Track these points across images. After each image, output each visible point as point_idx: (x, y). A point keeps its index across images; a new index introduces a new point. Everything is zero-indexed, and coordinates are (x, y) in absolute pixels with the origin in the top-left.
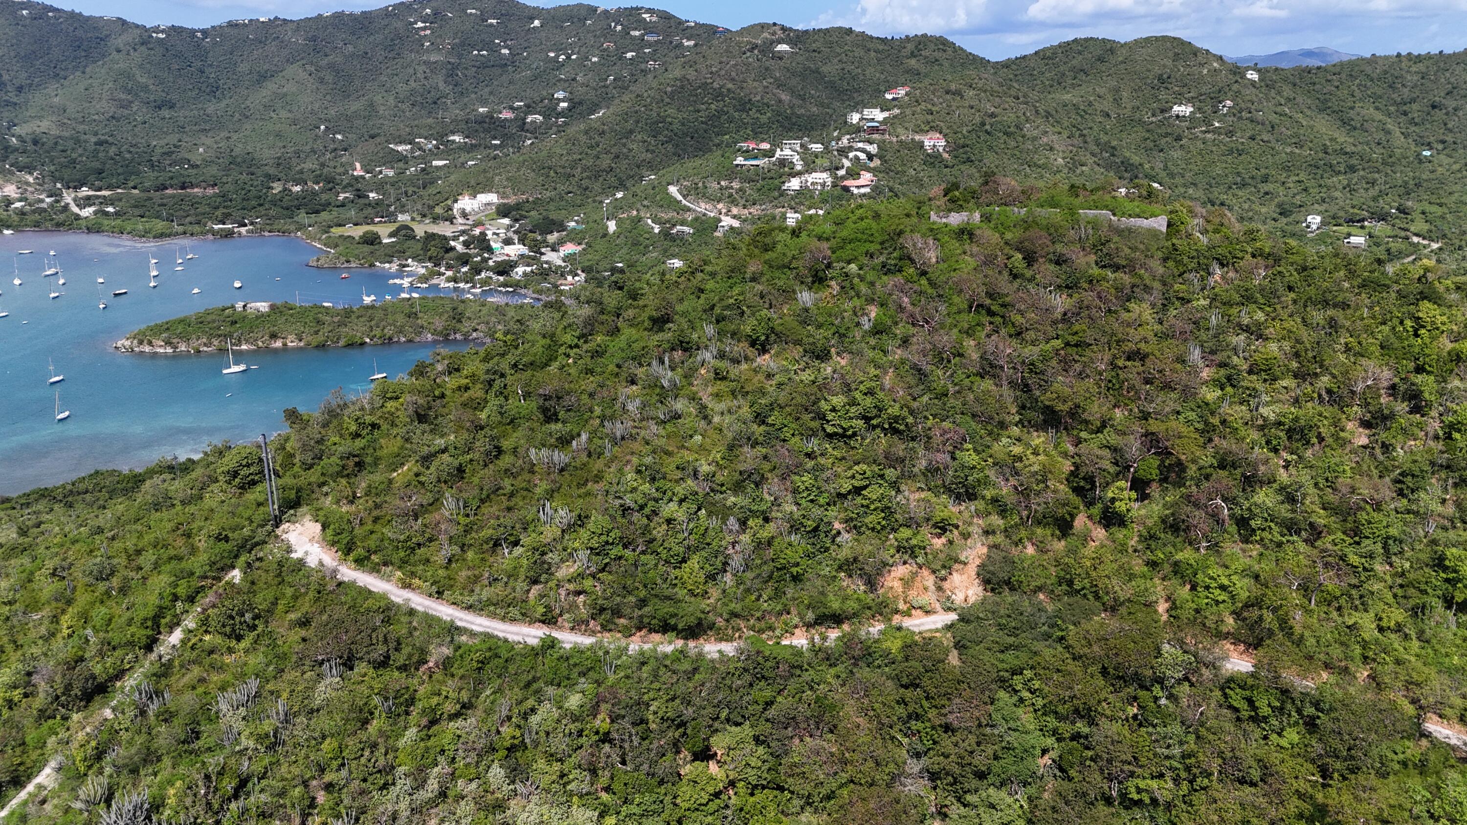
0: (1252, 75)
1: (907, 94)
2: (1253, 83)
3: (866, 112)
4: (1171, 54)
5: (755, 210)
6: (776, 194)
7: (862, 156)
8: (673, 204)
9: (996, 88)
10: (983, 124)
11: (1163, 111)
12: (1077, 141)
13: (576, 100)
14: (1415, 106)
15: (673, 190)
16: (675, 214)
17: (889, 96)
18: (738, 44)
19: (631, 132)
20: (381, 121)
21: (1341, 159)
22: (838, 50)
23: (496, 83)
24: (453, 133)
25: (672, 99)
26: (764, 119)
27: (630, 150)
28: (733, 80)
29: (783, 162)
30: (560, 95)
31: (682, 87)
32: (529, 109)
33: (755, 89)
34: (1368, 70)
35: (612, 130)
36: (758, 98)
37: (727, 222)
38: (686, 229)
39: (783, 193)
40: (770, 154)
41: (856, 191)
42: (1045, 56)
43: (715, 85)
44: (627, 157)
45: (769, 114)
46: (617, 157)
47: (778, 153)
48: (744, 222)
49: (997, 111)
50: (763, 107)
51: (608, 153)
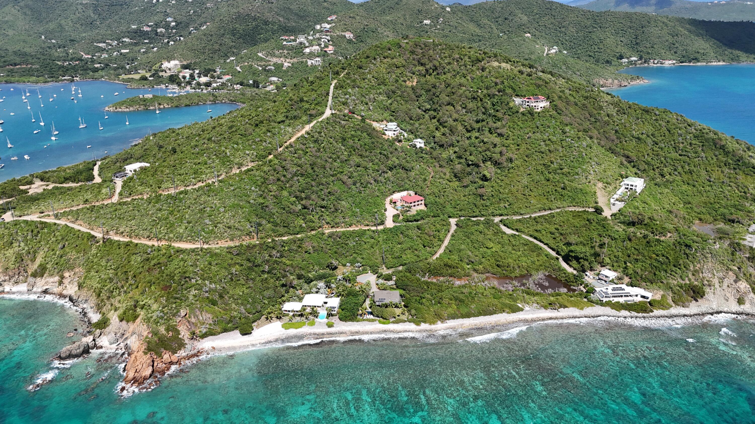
0: (448, 9)
1: (336, 18)
2: (448, 12)
3: (323, 25)
4: (421, 2)
5: (295, 60)
6: (302, 54)
8: (262, 59)
10: (364, 28)
11: (421, 22)
12: (396, 34)
13: (178, 21)
14: (500, 19)
15: (260, 54)
16: (265, 63)
17: (329, 19)
19: (224, 34)
21: (477, 37)
24: (124, 37)
25: (236, 21)
26: (275, 28)
27: (225, 42)
28: (259, 12)
29: (301, 43)
30: (169, 19)
31: (239, 16)
32: (157, 25)
33: (269, 16)
34: (485, 6)
36: (271, 20)
37: (286, 64)
38: (272, 67)
39: (304, 54)
40: (295, 40)
41: (329, 52)
43: (253, 15)
46: (221, 45)
47: (298, 40)
48: (292, 64)
49: (368, 24)
50: (273, 23)
51: (217, 43)
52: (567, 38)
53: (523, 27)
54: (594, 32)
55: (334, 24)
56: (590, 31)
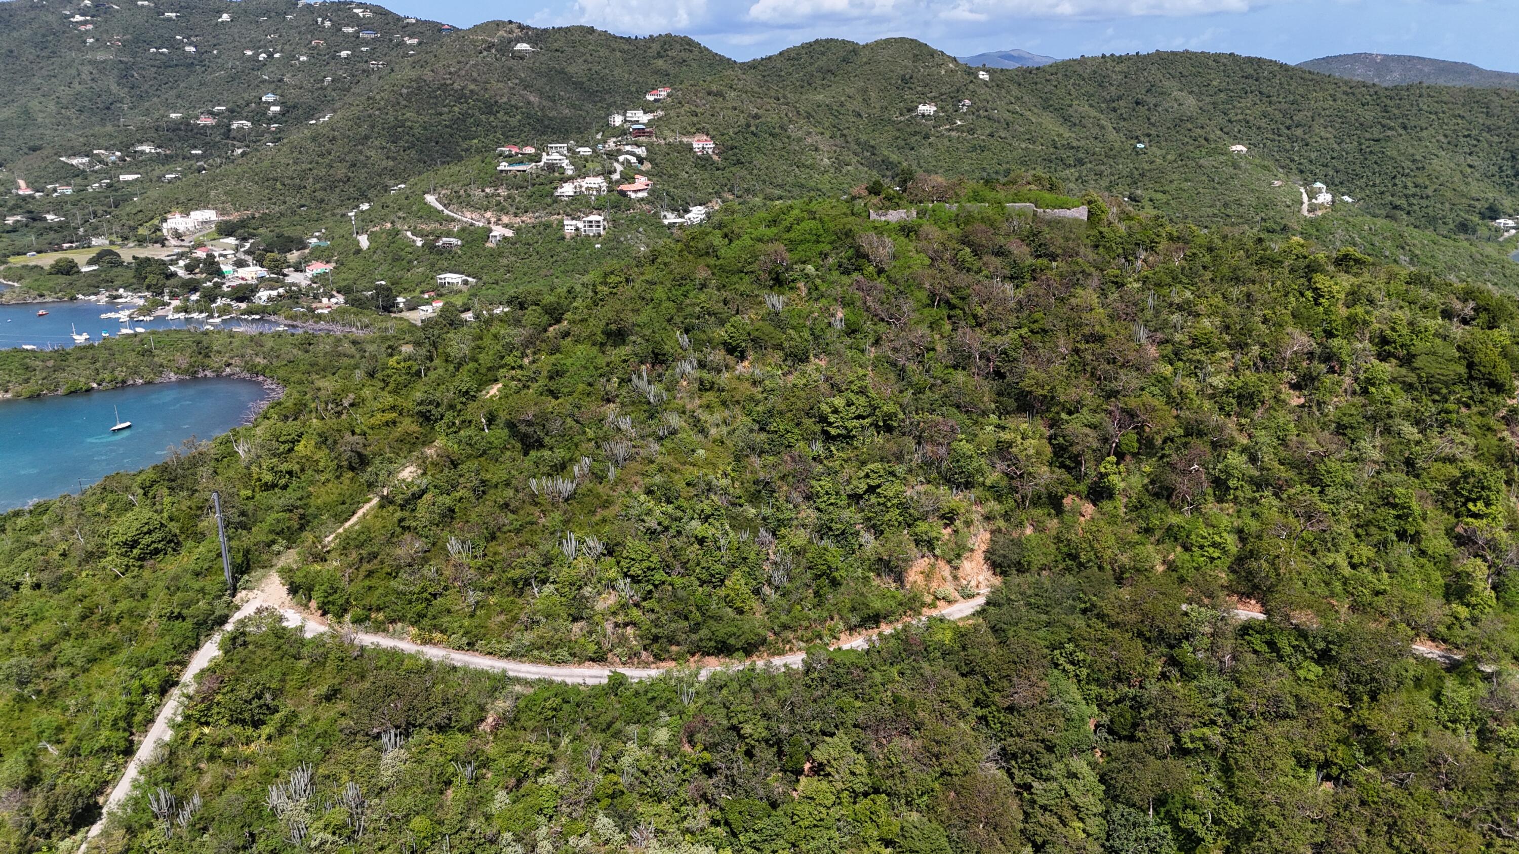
0: (984, 76)
1: (669, 95)
2: (985, 83)
3: (630, 114)
4: (910, 55)
5: (528, 218)
6: (549, 200)
7: (633, 160)
8: (431, 213)
9: (756, 89)
10: (748, 125)
11: (909, 110)
12: (840, 141)
13: (289, 104)
14: (1122, 103)
15: (430, 199)
16: (437, 225)
17: (650, 98)
18: (473, 42)
19: (367, 138)
20: (41, 131)
21: (1070, 153)
22: (582, 49)
23: (182, 85)
24: (141, 142)
25: (409, 101)
26: (514, 122)
27: (368, 158)
28: (475, 80)
29: (551, 167)
30: (269, 98)
31: (419, 88)
32: (234, 113)
33: (500, 90)
34: (1079, 69)
35: (344, 136)
36: (505, 100)
37: (498, 231)
38: (453, 240)
39: (556, 200)
40: (536, 158)
41: (633, 196)
42: (791, 56)
43: (456, 86)
44: (365, 166)
45: (518, 117)
46: (354, 165)
47: (545, 158)
48: (518, 231)
49: (760, 112)
50: (511, 109)
51: (342, 161)
52: (1313, 156)
53: (1190, 126)
54: (1388, 139)
55: (660, 113)
56: (1376, 136)
